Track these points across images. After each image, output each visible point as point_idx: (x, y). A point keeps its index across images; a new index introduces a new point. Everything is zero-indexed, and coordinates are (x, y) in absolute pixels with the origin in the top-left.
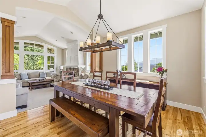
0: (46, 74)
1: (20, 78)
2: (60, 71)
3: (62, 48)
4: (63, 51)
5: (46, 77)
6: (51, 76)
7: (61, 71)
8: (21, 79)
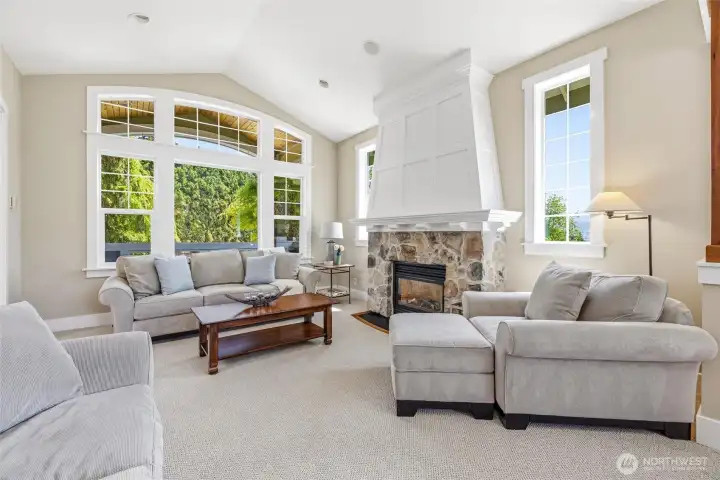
0: (273, 265)
1: (154, 286)
2: (331, 248)
3: (332, 138)
4: (339, 149)
5: (277, 278)
6: (297, 277)
7: (337, 247)
8: (160, 292)
